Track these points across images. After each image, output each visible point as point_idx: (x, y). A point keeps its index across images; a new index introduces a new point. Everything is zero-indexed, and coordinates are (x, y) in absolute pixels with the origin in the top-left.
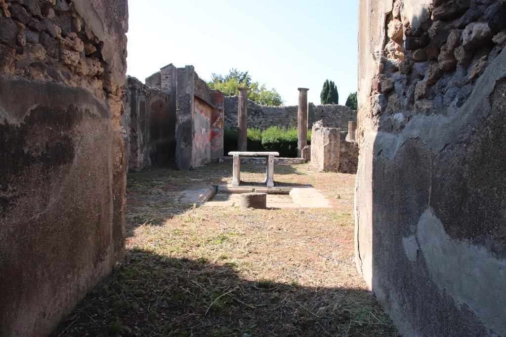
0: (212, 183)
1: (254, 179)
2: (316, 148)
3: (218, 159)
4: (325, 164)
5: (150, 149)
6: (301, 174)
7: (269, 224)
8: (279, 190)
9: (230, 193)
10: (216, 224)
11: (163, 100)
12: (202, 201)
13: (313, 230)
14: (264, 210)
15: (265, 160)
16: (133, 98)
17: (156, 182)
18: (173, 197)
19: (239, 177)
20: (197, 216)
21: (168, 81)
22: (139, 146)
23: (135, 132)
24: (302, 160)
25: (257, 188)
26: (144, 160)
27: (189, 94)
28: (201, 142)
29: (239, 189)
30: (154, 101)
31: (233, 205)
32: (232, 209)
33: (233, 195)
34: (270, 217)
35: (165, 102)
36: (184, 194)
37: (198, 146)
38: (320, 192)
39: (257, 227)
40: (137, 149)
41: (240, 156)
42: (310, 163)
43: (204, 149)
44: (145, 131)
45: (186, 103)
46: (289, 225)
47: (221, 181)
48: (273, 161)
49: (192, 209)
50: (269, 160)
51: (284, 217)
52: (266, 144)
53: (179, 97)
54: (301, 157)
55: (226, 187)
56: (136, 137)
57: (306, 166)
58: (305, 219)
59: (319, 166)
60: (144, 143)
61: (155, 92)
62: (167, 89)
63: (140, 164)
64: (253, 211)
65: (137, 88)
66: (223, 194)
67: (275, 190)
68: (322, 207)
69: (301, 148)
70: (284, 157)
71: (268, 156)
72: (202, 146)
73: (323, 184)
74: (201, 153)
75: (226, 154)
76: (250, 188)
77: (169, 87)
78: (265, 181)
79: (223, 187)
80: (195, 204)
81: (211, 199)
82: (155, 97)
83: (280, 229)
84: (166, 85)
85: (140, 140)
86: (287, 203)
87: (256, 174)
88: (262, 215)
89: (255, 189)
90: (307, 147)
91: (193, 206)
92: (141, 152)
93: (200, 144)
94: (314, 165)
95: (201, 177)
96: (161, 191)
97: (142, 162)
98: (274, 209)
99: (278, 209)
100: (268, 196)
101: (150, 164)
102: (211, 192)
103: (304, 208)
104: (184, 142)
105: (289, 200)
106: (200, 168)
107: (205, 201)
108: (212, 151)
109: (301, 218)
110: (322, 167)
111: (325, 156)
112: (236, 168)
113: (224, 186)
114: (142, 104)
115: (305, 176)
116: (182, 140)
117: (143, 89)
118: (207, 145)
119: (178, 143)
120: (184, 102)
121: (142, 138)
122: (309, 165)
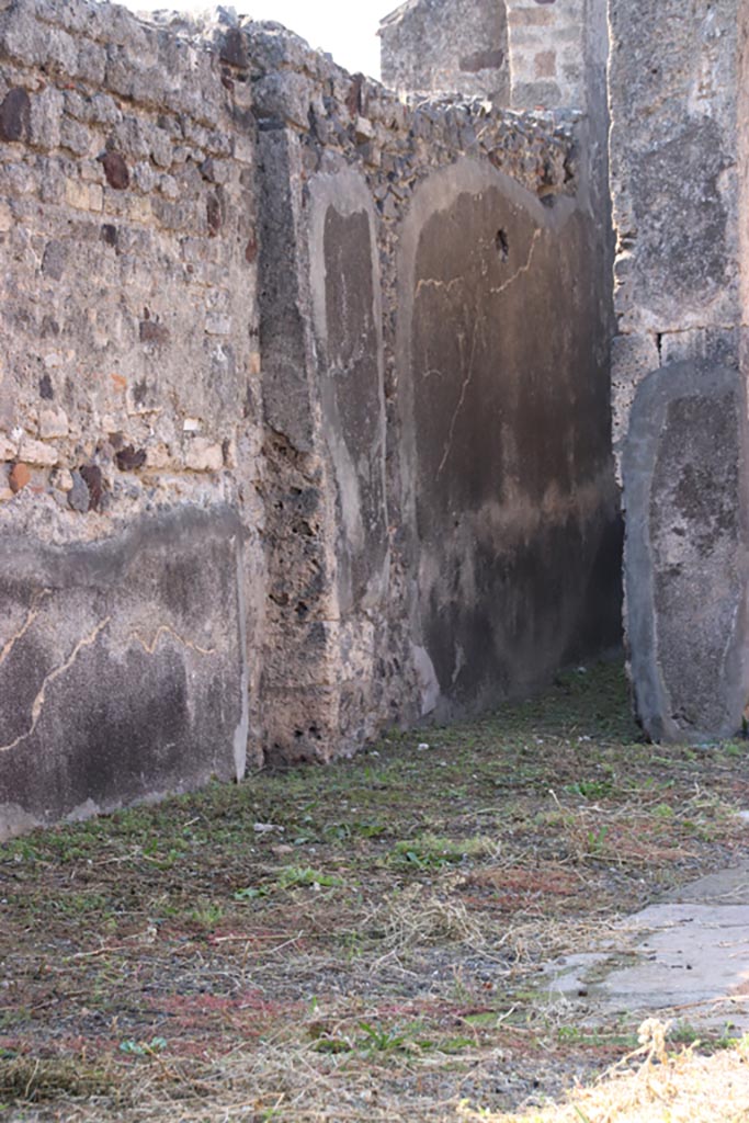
5: (426, 585)
11: (521, 189)
16: (266, 191)
17: (445, 844)
18: (549, 966)
21: (561, 23)
22: (331, 561)
23: (298, 457)
26: (381, 670)
27: (710, 123)
30: (443, 204)
35: (534, 205)
36: (643, 935)
40: (318, 585)
44: (381, 441)
45: (686, 203)
53: (630, 154)
56: (304, 498)
60: (374, 539)
61: (453, 129)
62: (554, 90)
63: (346, 698)
65: (299, 110)
77: (570, 70)
82: (451, 170)
84: (546, 62)
85: (339, 518)
92: (354, 610)
96: (457, 912)
97: (365, 683)
101: (429, 699)
104: (688, 515)
114: (345, 233)
116: (665, 496)
117: (344, 115)
119: (635, 523)
120: (674, 192)
121: (352, 505)
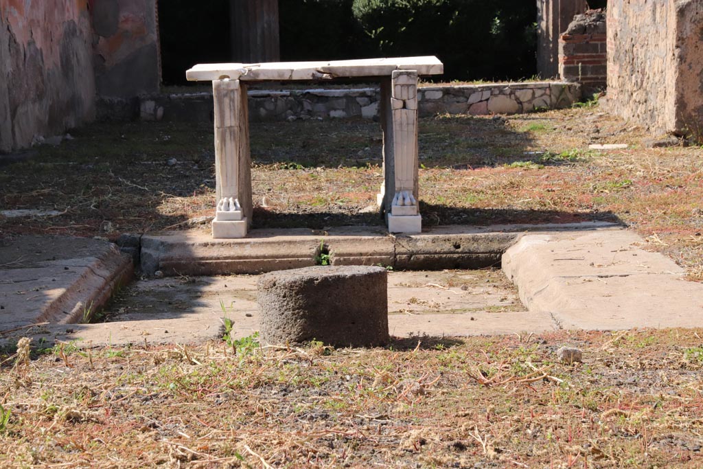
0: (109, 227)
1: (323, 195)
2: (632, 22)
3: (137, 103)
4: (681, 104)
6: (559, 163)
7: (407, 421)
8: (448, 247)
9: (207, 270)
10: (141, 437)
12: (64, 321)
13: (632, 445)
14: (379, 351)
15: (372, 99)
19: (245, 194)
20: (38, 401)
24: (562, 89)
25: (341, 244)
28: (40, 14)
29: (248, 251)
31: (223, 334)
32: (218, 354)
33: (220, 283)
34: (410, 383)
37: (20, 39)
38: (657, 249)
39: (347, 440)
41: (247, 84)
42: (603, 104)
43: (57, 49)
46: (508, 422)
47: (158, 216)
48: (413, 105)
49: (9, 365)
50: (395, 104)
51: (476, 381)
52: (374, 17)
54: (554, 74)
55: (184, 246)
57: (583, 116)
58: (584, 392)
59: (652, 113)
64: (327, 362)
66: (169, 282)
67: (431, 247)
68: (673, 324)
69: (558, 28)
70: (470, 79)
71: (389, 78)
72: (48, 35)
73: (682, 208)
74: (40, 71)
75: (174, 75)
76: (304, 243)
78: (380, 202)
79: (171, 246)
80: (23, 342)
81: (105, 310)
83: (460, 447)
86: (490, 310)
87: (332, 173)
88: (370, 380)
89: (333, 249)
90: (588, 21)
91: (13, 350)
93: (32, 23)
94: (626, 113)
95: (51, 200)
98: (428, 343)
99: (448, 343)
100: (396, 281)
102: (107, 273)
103: (580, 333)
105: (502, 293)
106: (43, 151)
107: (77, 319)
108: (98, 62)
109: (568, 385)
110: (668, 118)
111: (682, 58)
112: (231, 146)
113: (173, 237)
115: (579, 169)
118: (71, 32)
122: (598, 112)
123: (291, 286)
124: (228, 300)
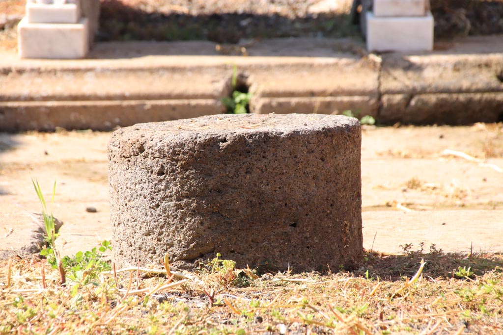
25: (273, 73)
31: (41, 246)
32: (29, 283)
33: (35, 148)
76: (201, 72)
98: (441, 265)
99: (479, 265)
100: (379, 146)
123: (175, 152)
124: (48, 179)
